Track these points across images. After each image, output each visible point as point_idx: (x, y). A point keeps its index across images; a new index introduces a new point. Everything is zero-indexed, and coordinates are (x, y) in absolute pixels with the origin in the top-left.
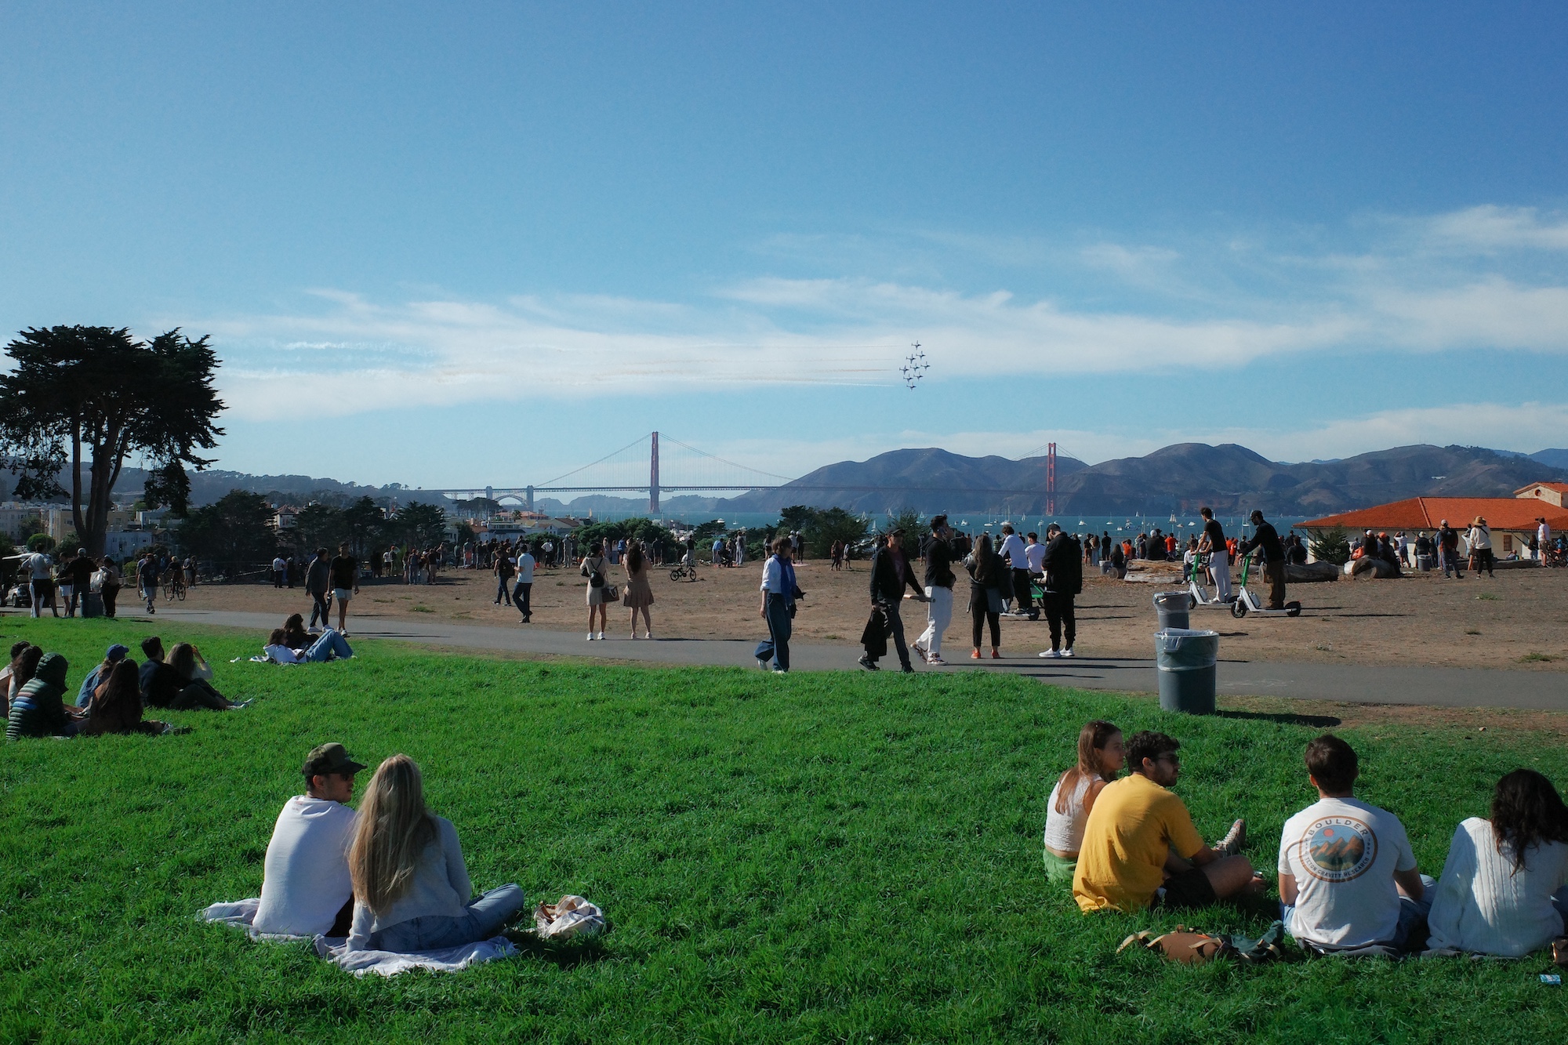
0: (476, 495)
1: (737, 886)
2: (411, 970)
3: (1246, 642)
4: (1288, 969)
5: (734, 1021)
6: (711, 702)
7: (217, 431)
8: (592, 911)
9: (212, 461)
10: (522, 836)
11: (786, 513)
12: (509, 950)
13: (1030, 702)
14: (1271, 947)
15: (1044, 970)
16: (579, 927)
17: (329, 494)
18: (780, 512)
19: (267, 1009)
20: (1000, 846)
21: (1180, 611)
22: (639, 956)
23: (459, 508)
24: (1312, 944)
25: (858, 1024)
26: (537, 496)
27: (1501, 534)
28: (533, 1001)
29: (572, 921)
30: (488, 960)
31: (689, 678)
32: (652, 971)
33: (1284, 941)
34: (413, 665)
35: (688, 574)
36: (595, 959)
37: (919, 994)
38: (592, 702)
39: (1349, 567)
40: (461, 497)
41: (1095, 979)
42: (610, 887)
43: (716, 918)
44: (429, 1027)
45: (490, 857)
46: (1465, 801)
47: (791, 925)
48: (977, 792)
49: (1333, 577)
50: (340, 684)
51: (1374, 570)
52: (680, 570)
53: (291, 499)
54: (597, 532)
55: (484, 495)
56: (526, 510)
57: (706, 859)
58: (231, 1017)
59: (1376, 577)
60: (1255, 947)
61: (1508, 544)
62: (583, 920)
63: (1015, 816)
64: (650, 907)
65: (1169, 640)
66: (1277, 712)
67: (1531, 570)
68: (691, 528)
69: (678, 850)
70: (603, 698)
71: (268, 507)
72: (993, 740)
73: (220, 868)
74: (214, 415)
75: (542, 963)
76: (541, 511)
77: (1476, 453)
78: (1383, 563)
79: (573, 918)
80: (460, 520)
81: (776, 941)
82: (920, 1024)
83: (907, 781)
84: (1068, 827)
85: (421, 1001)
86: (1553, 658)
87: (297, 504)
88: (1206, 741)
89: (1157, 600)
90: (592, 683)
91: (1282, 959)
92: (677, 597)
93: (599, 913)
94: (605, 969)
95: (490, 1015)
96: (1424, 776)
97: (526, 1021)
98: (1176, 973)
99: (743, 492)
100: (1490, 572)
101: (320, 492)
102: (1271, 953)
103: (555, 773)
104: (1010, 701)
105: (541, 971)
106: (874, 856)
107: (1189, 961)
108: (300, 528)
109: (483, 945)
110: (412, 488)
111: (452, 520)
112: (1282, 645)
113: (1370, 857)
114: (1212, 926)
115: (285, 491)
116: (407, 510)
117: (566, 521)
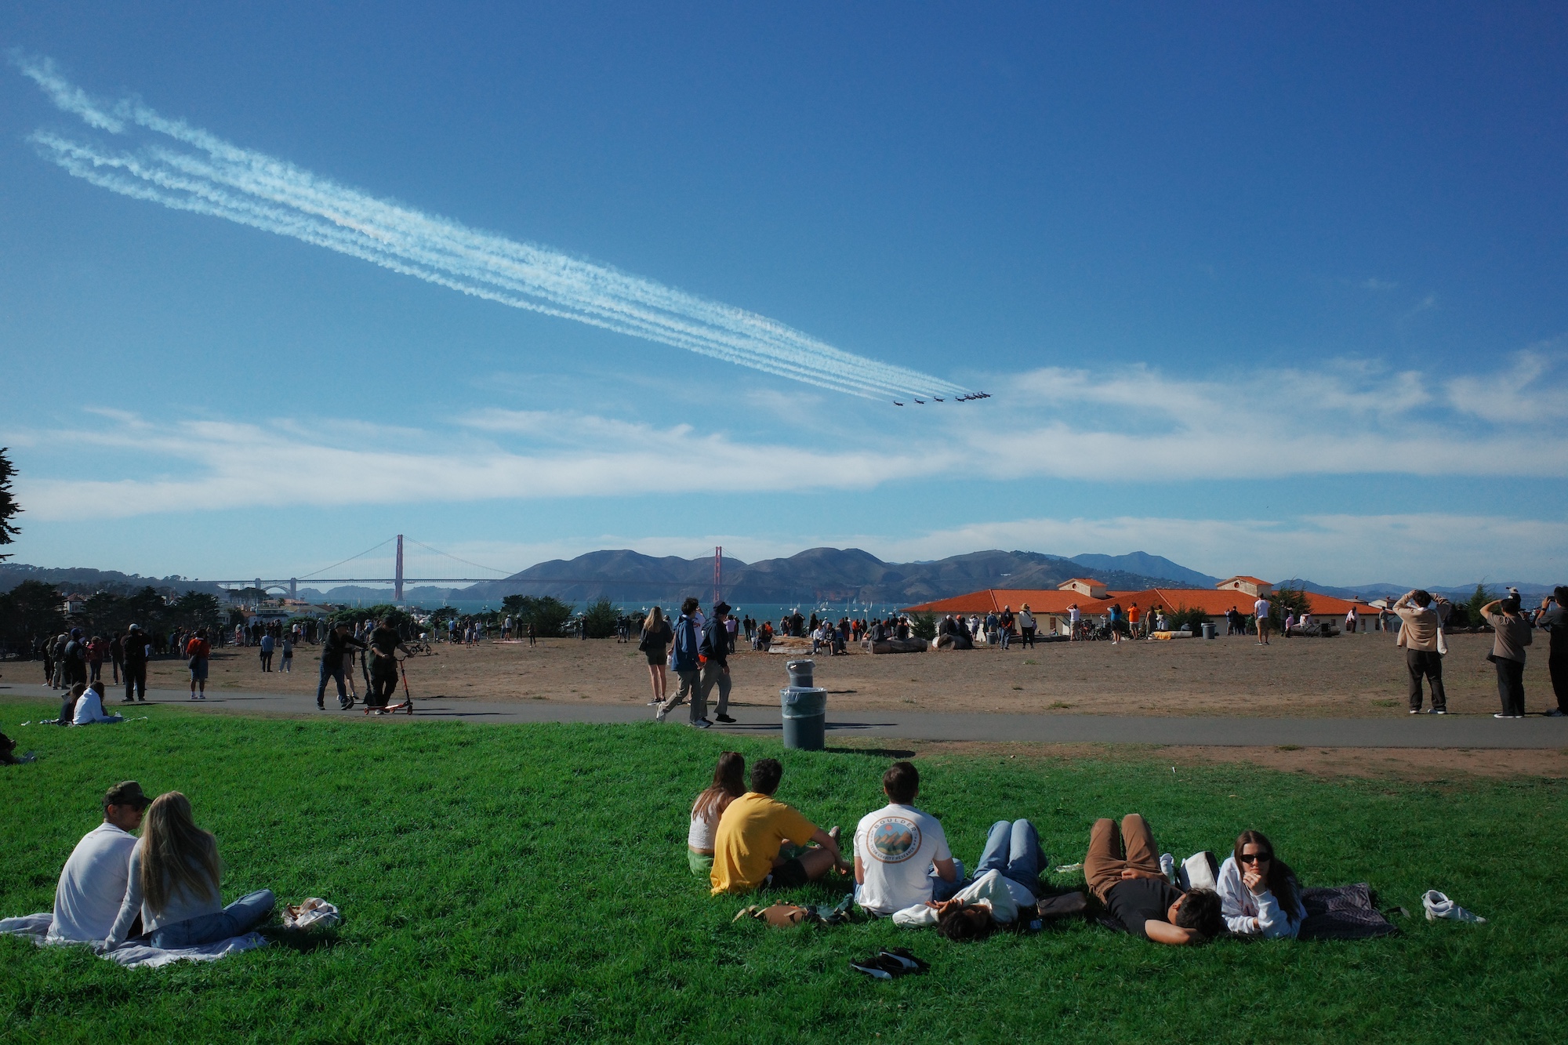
0: (246, 586)
1: (448, 886)
2: (177, 962)
3: (854, 698)
4: (854, 928)
5: (438, 983)
6: (436, 748)
7: (12, 530)
8: (330, 909)
9: (8, 555)
10: (275, 856)
11: (506, 600)
12: (260, 942)
13: (687, 744)
14: (844, 913)
15: (677, 937)
16: (318, 922)
17: (115, 584)
18: (501, 599)
19: (50, 998)
20: (657, 851)
21: (806, 675)
22: (365, 940)
23: (231, 596)
24: (872, 910)
25: (535, 981)
26: (298, 587)
27: (1048, 617)
28: (278, 979)
29: (313, 918)
30: (242, 951)
31: (420, 731)
32: (376, 951)
33: (854, 909)
34: (187, 725)
35: (425, 649)
36: (331, 945)
37: (584, 958)
38: (339, 750)
39: (935, 642)
40: (233, 587)
41: (715, 941)
42: (346, 892)
43: (429, 911)
44: (191, 1003)
45: (247, 874)
46: (994, 808)
47: (488, 913)
48: (640, 811)
49: (923, 649)
50: (121, 741)
51: (953, 644)
53: (82, 589)
55: (253, 586)
56: (289, 598)
57: (424, 868)
58: (18, 1006)
59: (955, 648)
60: (833, 914)
61: (1053, 624)
62: (322, 916)
63: (666, 828)
64: (377, 905)
65: (790, 695)
66: (870, 748)
67: (1065, 642)
69: (402, 861)
71: (58, 595)
72: (655, 773)
73: (9, 892)
74: (10, 516)
75: (287, 950)
76: (301, 598)
77: (1033, 556)
78: (960, 639)
79: (314, 915)
80: (231, 606)
81: (475, 925)
82: (582, 979)
83: (587, 805)
84: (705, 831)
85: (185, 984)
86: (1070, 706)
87: (85, 593)
88: (814, 770)
89: (790, 666)
90: (339, 736)
91: (850, 921)
93: (335, 911)
94: (339, 952)
95: (242, 992)
96: (968, 791)
97: (272, 993)
98: (773, 934)
99: (472, 584)
100: (1032, 644)
101: (106, 582)
102: (843, 918)
103: (305, 806)
104: (671, 743)
105: (286, 957)
106: (557, 860)
107: (783, 925)
108: (87, 613)
109: (238, 940)
110: (191, 579)
111: (224, 606)
112: (881, 700)
113: (916, 847)
114: (804, 901)
115: (75, 582)
116: (185, 598)
117: (324, 606)
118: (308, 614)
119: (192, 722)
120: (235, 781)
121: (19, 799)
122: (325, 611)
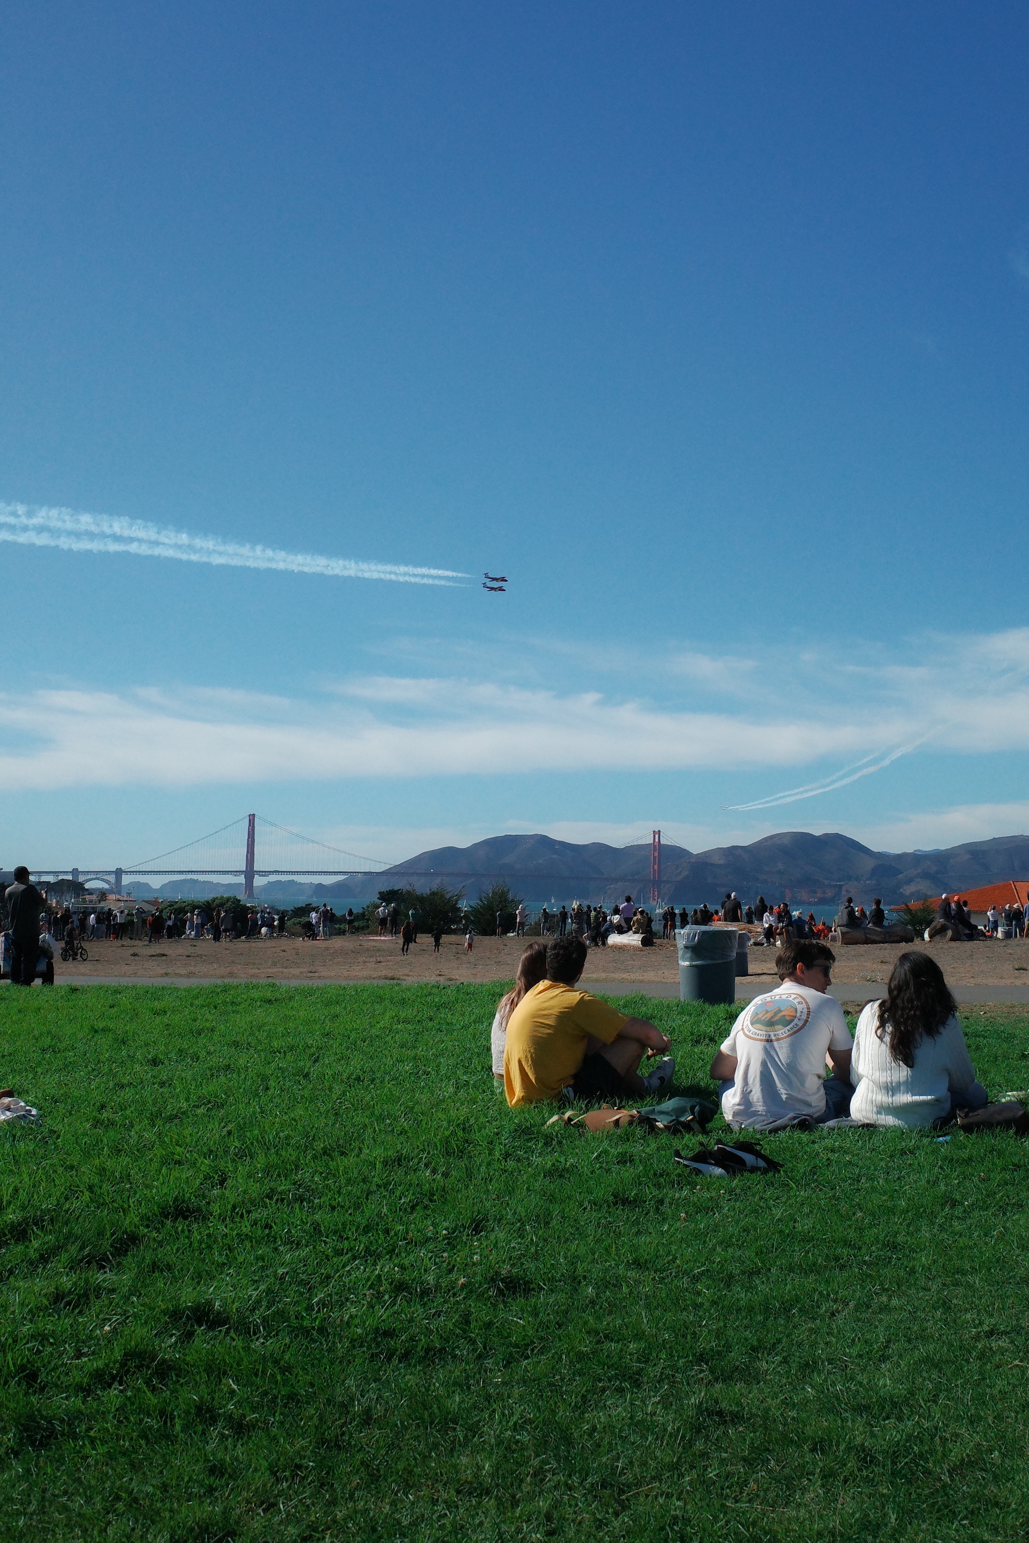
0: (60, 878)
26: (126, 880)
40: (45, 878)
55: (70, 877)
56: (113, 893)
76: (129, 894)
99: (341, 878)
117: (154, 902)
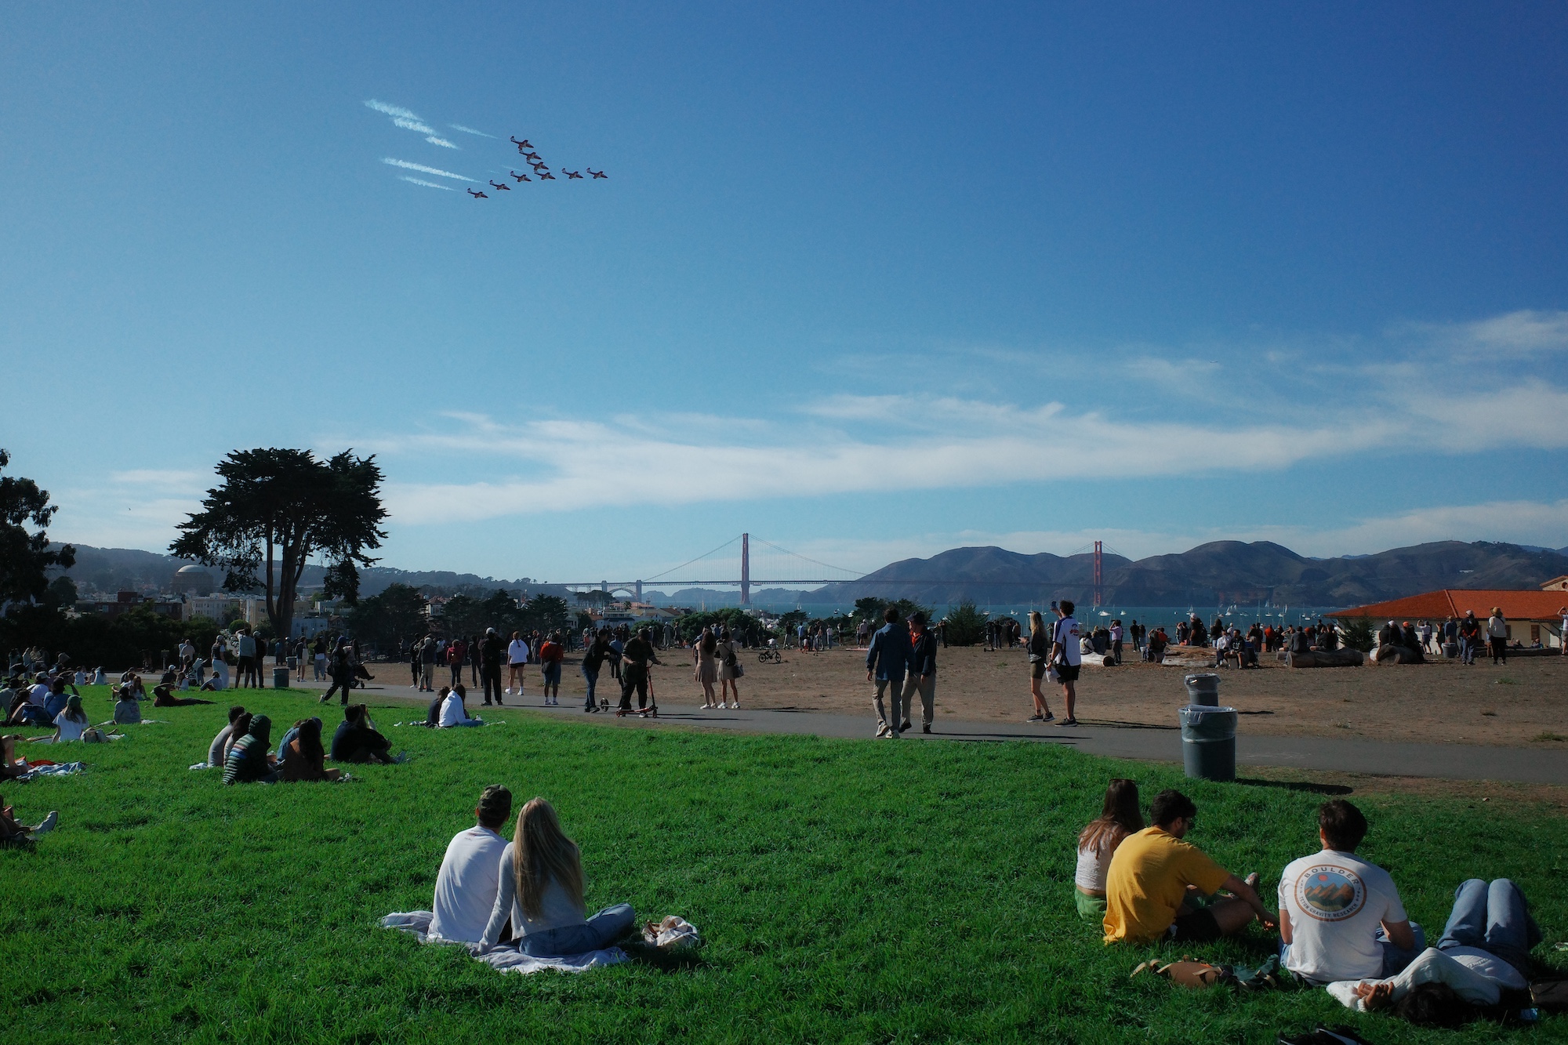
0: (593, 589)
1: (809, 913)
2: (545, 970)
3: (1271, 720)
4: (1282, 996)
6: (791, 764)
7: (380, 535)
8: (689, 929)
10: (633, 869)
11: (859, 603)
12: (621, 958)
13: (1067, 768)
14: (1268, 977)
15: (1065, 988)
16: (679, 942)
17: (471, 587)
18: (854, 603)
19: (434, 994)
20: (1037, 888)
21: (1208, 691)
22: (726, 964)
23: (579, 599)
26: (645, 589)
27: (1528, 625)
28: (641, 997)
29: (673, 937)
30: (605, 965)
31: (773, 745)
32: (738, 977)
33: (1280, 973)
35: (774, 656)
36: (692, 967)
37: (959, 1003)
38: (691, 763)
39: (1373, 654)
40: (581, 589)
41: (1110, 997)
42: (704, 912)
43: (790, 938)
44: (559, 1014)
45: (606, 885)
46: (1462, 862)
47: (854, 945)
48: (1018, 842)
49: (1358, 662)
51: (1398, 657)
52: (767, 653)
53: (440, 592)
54: (695, 620)
55: (600, 588)
56: (635, 601)
57: (784, 892)
58: (406, 999)
59: (1400, 662)
60: (1253, 977)
61: (1536, 633)
62: (682, 936)
63: (1048, 863)
64: (738, 928)
65: (1192, 715)
66: (1293, 781)
67: (1554, 657)
68: (777, 616)
69: (760, 884)
70: (700, 759)
71: (421, 598)
72: (1034, 800)
73: (393, 888)
75: (649, 969)
76: (648, 602)
77: (1503, 548)
78: (1406, 650)
79: (674, 934)
80: (579, 610)
81: (839, 958)
82: (958, 1026)
83: (957, 833)
84: (1097, 869)
85: (553, 993)
86: (1564, 737)
87: (444, 596)
88: (1224, 804)
89: (1189, 681)
90: (690, 746)
91: (1277, 988)
92: (764, 676)
93: (695, 931)
94: (699, 975)
95: (607, 1007)
96: (1425, 839)
97: (637, 1011)
98: (1181, 995)
99: (822, 586)
100: (1504, 659)
101: (463, 585)
102: (1267, 983)
103: (660, 820)
104: (1050, 767)
105: (648, 975)
106: (925, 892)
107: (1191, 985)
108: (447, 616)
109: (600, 953)
110: (540, 582)
111: (573, 608)
112: (1305, 723)
113: (1359, 903)
114: (1216, 958)
115: (435, 585)
116: (536, 602)
117: (670, 610)
118: (654, 618)
119: (548, 728)
120: (591, 790)
121: (396, 799)
122: (671, 615)
